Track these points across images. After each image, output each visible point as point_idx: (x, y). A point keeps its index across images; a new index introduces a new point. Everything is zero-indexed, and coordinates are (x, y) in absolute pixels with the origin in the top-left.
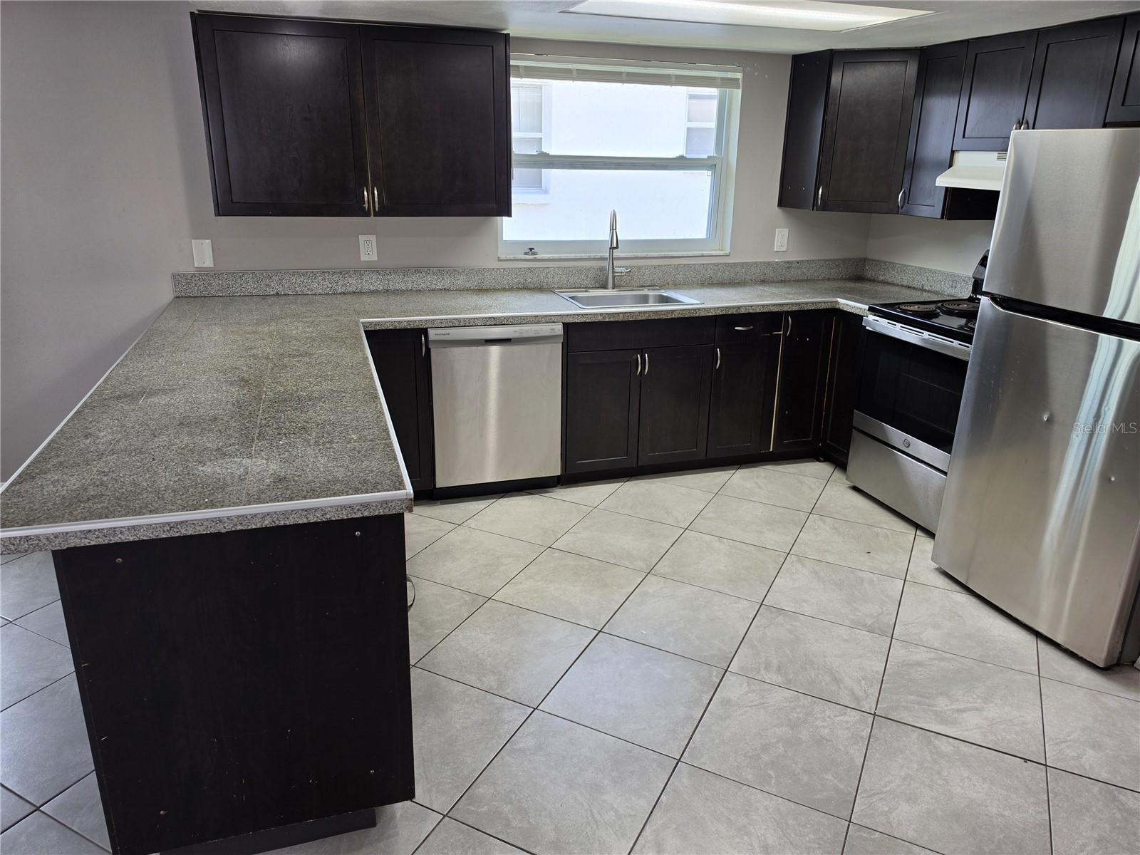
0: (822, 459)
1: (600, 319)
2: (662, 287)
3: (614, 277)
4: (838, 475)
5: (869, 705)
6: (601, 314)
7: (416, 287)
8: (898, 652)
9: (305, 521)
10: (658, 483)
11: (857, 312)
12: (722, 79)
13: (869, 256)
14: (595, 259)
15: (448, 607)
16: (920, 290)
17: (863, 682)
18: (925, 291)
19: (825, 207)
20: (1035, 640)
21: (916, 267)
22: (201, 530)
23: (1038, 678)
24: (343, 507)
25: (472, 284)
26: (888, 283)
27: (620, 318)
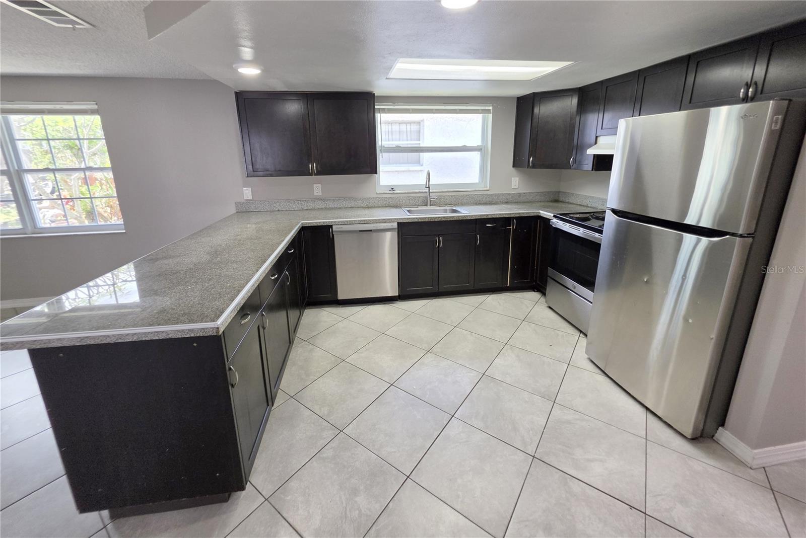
0: (536, 290)
1: (416, 220)
2: (455, 205)
3: (430, 201)
4: (543, 299)
5: (531, 450)
6: (417, 218)
7: (339, 207)
8: (557, 412)
9: (157, 338)
10: (449, 301)
11: (548, 217)
12: (482, 110)
13: (561, 190)
14: (422, 193)
15: (322, 364)
16: (585, 206)
17: (531, 432)
18: (589, 207)
19: (534, 166)
20: (645, 412)
21: (584, 195)
22: (98, 342)
23: (645, 440)
24: (178, 331)
25: (364, 205)
26: (571, 203)
27: (427, 220)
